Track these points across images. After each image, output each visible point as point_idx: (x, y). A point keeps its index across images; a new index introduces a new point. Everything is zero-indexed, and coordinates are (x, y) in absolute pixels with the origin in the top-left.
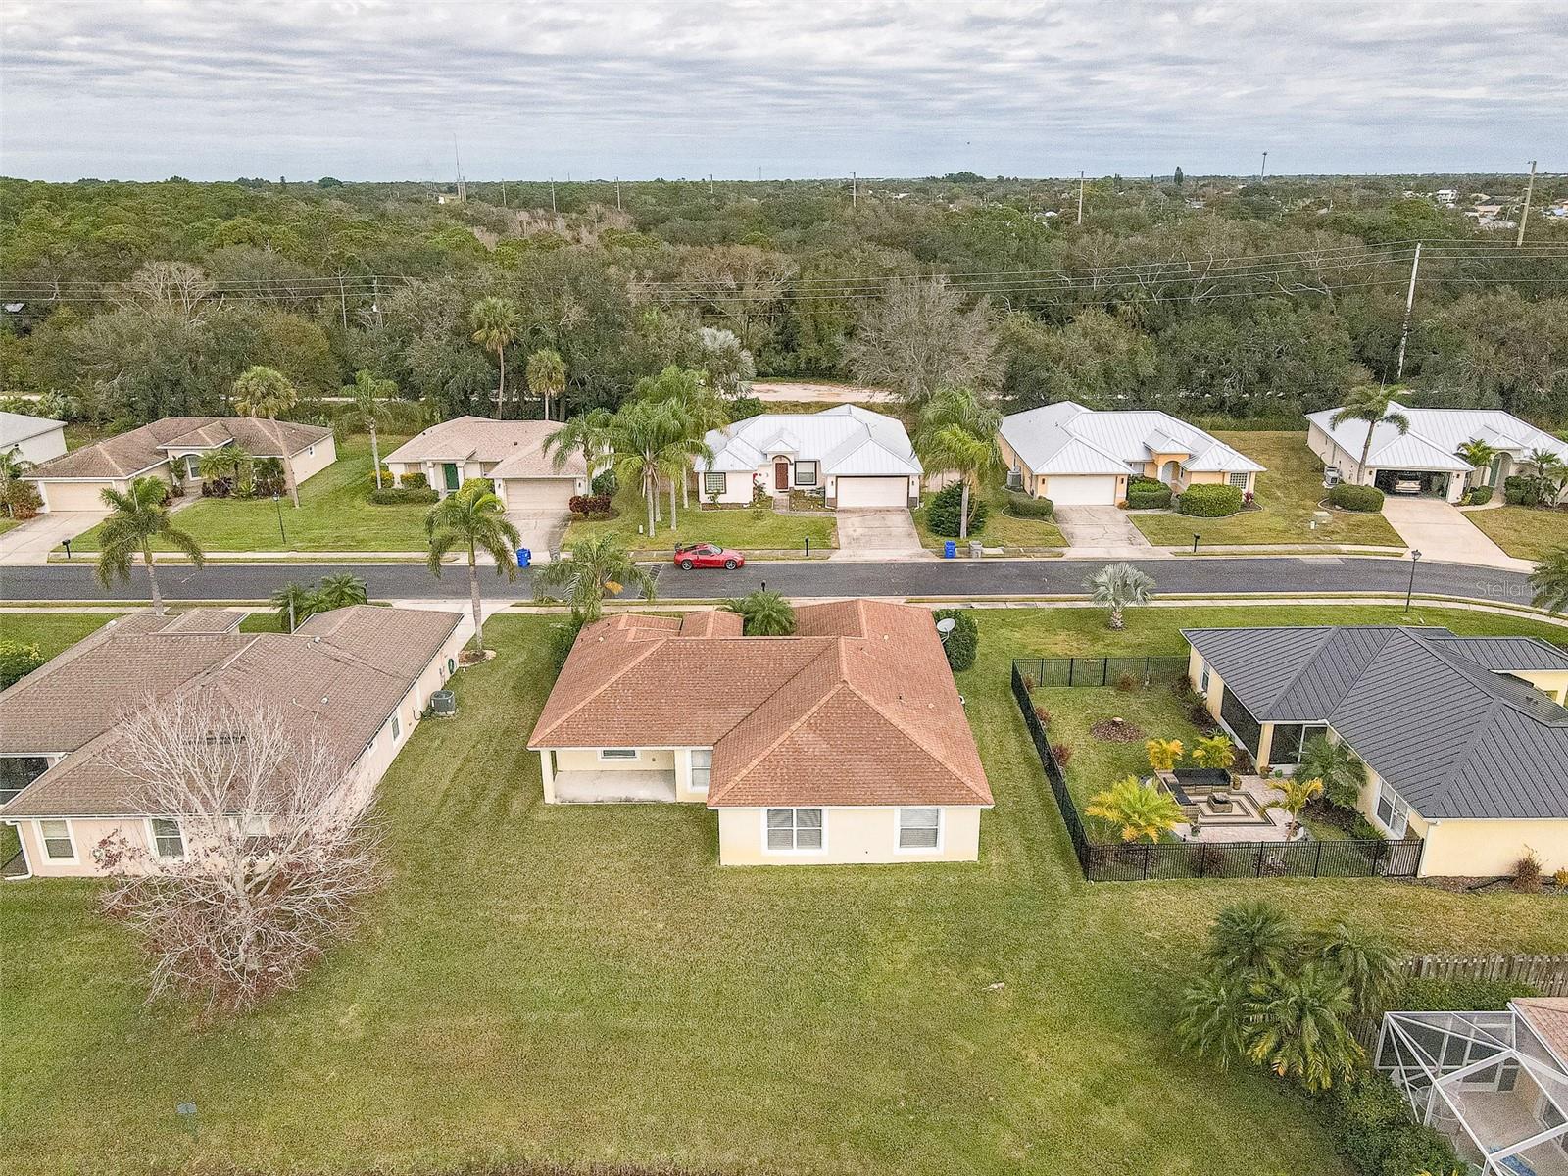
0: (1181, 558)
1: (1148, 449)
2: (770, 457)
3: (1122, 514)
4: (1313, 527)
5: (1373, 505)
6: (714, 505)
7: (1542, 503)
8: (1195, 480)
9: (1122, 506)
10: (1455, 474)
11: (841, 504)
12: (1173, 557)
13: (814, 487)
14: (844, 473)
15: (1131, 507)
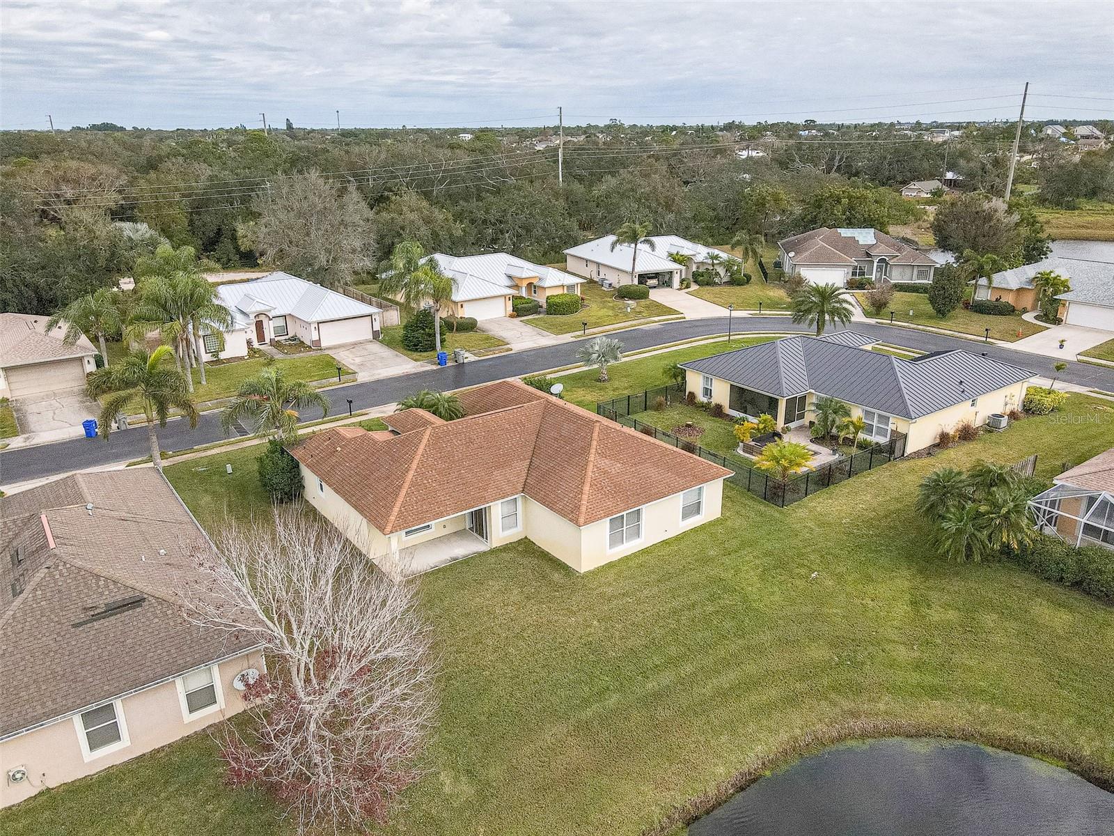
0: (579, 339)
1: (510, 277)
2: (252, 316)
3: (517, 320)
4: (629, 311)
5: (644, 295)
6: (219, 362)
7: (715, 284)
8: (549, 293)
9: (511, 316)
10: (675, 272)
11: (324, 344)
12: (574, 339)
13: (287, 337)
14: (324, 319)
15: (518, 316)
